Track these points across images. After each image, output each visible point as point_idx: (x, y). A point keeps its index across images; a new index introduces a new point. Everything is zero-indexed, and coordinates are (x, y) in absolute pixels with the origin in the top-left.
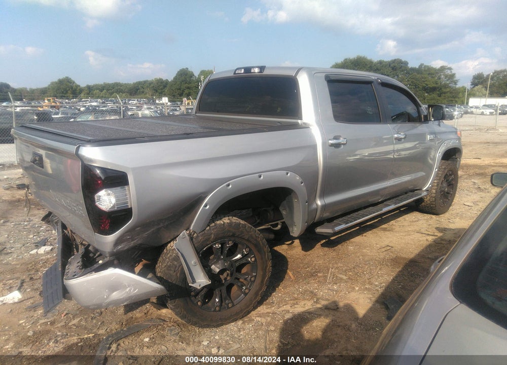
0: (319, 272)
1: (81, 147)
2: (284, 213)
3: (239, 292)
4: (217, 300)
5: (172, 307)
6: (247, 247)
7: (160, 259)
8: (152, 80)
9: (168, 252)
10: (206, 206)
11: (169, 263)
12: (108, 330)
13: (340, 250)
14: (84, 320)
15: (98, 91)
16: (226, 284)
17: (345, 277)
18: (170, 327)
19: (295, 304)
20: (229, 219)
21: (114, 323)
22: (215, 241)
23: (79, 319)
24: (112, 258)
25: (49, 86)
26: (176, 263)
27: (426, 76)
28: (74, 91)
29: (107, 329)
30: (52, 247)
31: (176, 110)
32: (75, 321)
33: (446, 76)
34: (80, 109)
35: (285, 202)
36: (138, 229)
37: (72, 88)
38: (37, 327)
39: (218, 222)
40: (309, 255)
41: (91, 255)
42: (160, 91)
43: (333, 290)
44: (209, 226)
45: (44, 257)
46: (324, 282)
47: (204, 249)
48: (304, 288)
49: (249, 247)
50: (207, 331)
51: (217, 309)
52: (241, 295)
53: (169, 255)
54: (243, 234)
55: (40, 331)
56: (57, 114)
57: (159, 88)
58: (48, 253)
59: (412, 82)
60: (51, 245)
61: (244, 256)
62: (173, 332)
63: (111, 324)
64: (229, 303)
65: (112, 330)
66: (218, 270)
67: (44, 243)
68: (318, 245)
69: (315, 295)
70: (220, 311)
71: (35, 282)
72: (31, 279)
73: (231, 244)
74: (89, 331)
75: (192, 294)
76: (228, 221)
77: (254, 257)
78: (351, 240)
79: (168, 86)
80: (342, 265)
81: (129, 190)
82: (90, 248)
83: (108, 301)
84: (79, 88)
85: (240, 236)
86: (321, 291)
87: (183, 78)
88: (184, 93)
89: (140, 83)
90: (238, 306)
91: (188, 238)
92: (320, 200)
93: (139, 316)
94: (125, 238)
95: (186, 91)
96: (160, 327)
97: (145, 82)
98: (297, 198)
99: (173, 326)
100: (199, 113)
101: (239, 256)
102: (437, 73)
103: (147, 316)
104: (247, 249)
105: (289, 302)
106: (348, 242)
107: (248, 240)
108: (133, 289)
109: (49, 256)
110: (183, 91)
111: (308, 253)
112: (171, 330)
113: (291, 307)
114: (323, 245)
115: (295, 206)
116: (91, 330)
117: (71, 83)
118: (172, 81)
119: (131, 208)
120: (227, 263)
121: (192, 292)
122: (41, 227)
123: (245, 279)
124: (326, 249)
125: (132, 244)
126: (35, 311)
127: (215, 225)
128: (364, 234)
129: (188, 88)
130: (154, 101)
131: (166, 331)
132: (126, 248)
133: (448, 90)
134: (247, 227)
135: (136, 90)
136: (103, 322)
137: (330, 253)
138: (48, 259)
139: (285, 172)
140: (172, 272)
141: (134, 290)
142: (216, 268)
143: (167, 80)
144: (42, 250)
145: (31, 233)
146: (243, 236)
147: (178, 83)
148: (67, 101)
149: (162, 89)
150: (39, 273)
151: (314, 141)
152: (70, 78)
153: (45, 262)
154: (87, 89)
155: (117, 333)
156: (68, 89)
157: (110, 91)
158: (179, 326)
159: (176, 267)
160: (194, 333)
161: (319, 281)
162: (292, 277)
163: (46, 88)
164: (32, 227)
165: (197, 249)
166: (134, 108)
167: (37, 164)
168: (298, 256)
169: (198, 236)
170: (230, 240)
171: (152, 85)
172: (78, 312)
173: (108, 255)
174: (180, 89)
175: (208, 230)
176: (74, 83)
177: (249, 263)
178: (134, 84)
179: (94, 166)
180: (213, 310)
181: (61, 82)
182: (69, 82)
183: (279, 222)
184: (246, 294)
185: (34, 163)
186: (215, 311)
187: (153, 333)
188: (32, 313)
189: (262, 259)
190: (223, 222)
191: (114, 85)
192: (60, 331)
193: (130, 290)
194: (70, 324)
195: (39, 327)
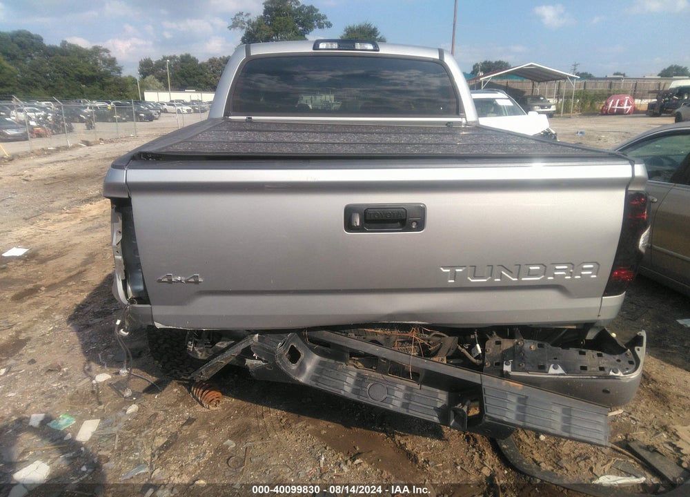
27: (76, 59)
33: (104, 61)
59: (57, 67)
102: (90, 56)
133: (112, 80)
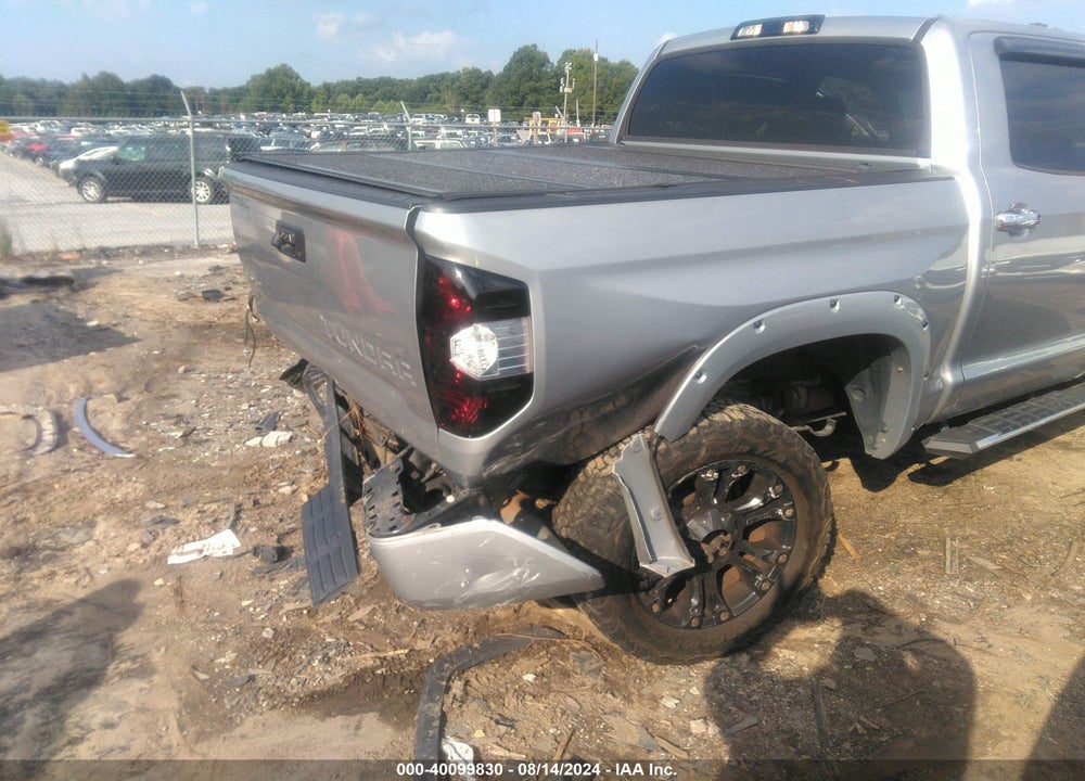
0: (920, 545)
1: (420, 213)
2: (857, 398)
3: (745, 587)
4: (694, 601)
5: (595, 612)
6: (780, 481)
7: (566, 496)
8: (458, 72)
9: (591, 481)
10: (698, 376)
11: (596, 508)
12: (437, 643)
13: (961, 492)
14: (380, 611)
15: (346, 95)
16: (716, 568)
17: (991, 566)
18: (577, 651)
19: (872, 624)
20: (741, 411)
21: (448, 628)
22: (706, 464)
23: (369, 608)
24: (474, 492)
25: (248, 83)
26: (612, 511)
28: (297, 95)
29: (434, 641)
30: (290, 434)
31: (509, 140)
32: (362, 613)
34: (310, 134)
35: (866, 373)
36: (541, 424)
37: (293, 89)
38: (281, 618)
39: (717, 417)
40: (883, 499)
41: (415, 475)
42: (474, 97)
43: (965, 597)
44: (695, 425)
45: (276, 456)
46: (937, 570)
47: (680, 481)
48: (888, 585)
49: (783, 484)
50: (669, 672)
51: (695, 623)
52: (750, 593)
53: (593, 490)
54: (773, 452)
55: (288, 630)
56: (268, 143)
57: (471, 91)
58: (282, 447)
60: (288, 429)
61: (769, 503)
62: (587, 664)
63: (441, 628)
64: (721, 612)
65: (445, 644)
66: (703, 534)
67: (272, 423)
68: (903, 477)
69: (923, 606)
70: (699, 627)
71: (265, 510)
72: (256, 503)
73: (742, 471)
74: (393, 639)
75: (644, 584)
76: (742, 417)
77: (793, 506)
78: (986, 468)
79: (491, 86)
80: (975, 532)
81: (530, 327)
82: (413, 459)
83: (467, 594)
84: (307, 89)
85: (765, 455)
86: (935, 596)
87: (525, 68)
88: (526, 102)
89: (431, 79)
90: (740, 619)
91: (646, 452)
92: (952, 372)
93: (503, 617)
94: (509, 446)
95: (531, 98)
96: (555, 648)
97: (443, 76)
98: (906, 364)
99: (584, 649)
100: (627, 139)
101: (755, 502)
103: (518, 618)
104: (779, 488)
105: (857, 616)
106: (978, 473)
107: (784, 466)
108: (528, 571)
109: (286, 454)
110: (524, 98)
111: (881, 494)
112: (582, 661)
113: (864, 629)
114: (914, 477)
115: (892, 384)
116: (398, 637)
117: (292, 77)
118: (501, 75)
119: (531, 374)
120: (725, 517)
121: (643, 580)
122: (262, 387)
123: (765, 558)
124: (923, 487)
125: (522, 459)
126: (272, 580)
127: (710, 425)
128: (1016, 456)
129: (535, 90)
130: (461, 119)
131: (571, 660)
132: (506, 470)
134: (785, 435)
135: (424, 94)
136: (423, 621)
137: (939, 499)
138: (285, 460)
139: (892, 295)
140: (601, 532)
141: (531, 575)
142: (700, 527)
143: (490, 72)
144: (273, 439)
145: (244, 399)
146: (776, 454)
147: (514, 78)
148: (284, 116)
149: (478, 92)
150: (272, 492)
151: (964, 216)
152: (290, 68)
153: (281, 467)
154: (323, 91)
155: (459, 653)
156: (285, 91)
157: (370, 96)
158: (597, 650)
159: (613, 521)
160: (635, 673)
161: (924, 571)
162: (852, 552)
163: (241, 88)
164: (243, 385)
165: (665, 481)
166: (421, 133)
167: (287, 252)
168: (855, 500)
169: (667, 451)
170: (742, 463)
171: (457, 84)
172: (365, 592)
173: (466, 484)
174: (516, 93)
175: (695, 436)
176: (298, 77)
177: (777, 519)
178: (420, 81)
179: (451, 263)
180: (684, 624)
181: (272, 75)
182: (288, 76)
183: (829, 418)
184: (761, 593)
185: (279, 248)
186: (689, 627)
187: (542, 662)
188: (265, 585)
189: (811, 512)
190: (730, 417)
191: (379, 83)
192: (331, 634)
193: (520, 575)
194: (351, 619)
195: (285, 619)
